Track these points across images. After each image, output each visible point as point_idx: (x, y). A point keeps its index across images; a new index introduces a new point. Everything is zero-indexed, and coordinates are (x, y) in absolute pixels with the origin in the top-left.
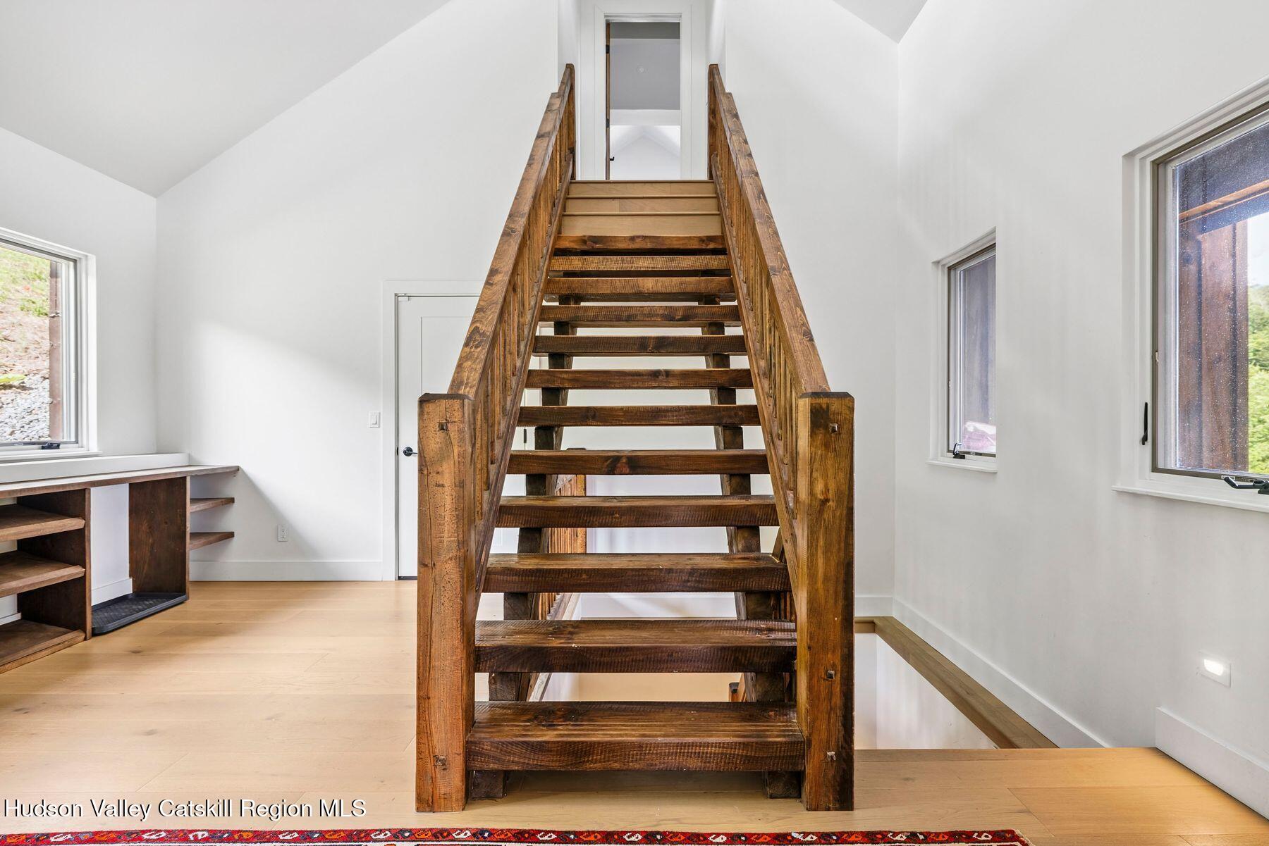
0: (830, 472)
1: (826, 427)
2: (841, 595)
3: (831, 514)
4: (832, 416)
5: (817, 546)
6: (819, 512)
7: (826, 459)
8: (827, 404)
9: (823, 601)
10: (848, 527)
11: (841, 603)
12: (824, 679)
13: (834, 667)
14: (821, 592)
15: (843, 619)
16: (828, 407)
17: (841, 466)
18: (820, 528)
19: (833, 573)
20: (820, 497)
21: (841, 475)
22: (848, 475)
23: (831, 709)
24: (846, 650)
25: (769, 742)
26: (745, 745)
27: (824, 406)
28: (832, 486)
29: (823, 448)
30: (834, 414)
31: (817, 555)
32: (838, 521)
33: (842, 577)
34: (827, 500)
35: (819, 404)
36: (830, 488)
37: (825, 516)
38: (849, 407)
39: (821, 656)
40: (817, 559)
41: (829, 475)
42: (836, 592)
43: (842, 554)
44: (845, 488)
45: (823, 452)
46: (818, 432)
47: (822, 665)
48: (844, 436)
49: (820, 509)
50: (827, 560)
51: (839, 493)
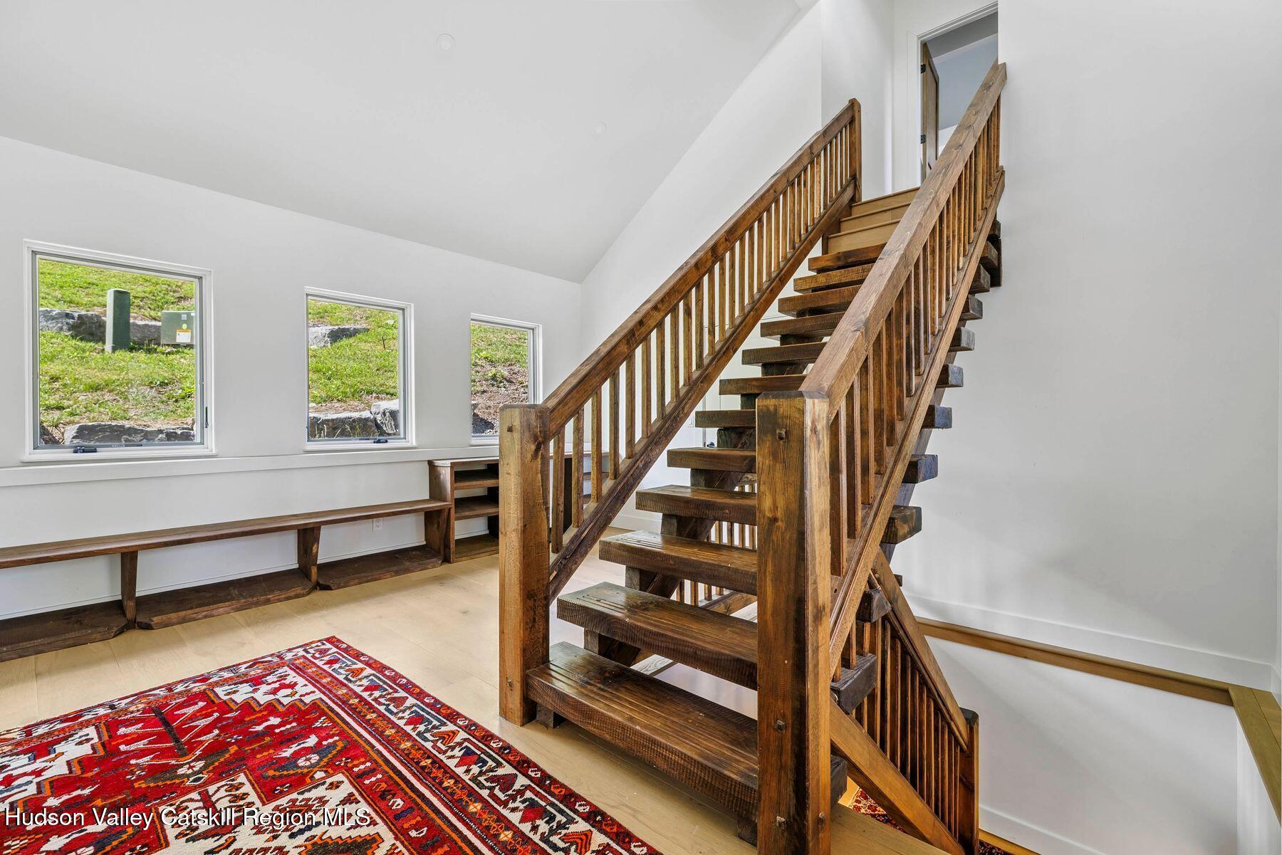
0: (779, 486)
1: (774, 433)
2: (792, 635)
3: (780, 536)
4: (780, 420)
5: (765, 571)
6: (768, 530)
7: (774, 471)
8: (775, 405)
9: (772, 636)
10: (800, 556)
11: (791, 644)
12: (774, 729)
13: (784, 717)
14: (770, 623)
15: (794, 664)
16: (776, 410)
17: (790, 481)
18: (769, 550)
19: (782, 606)
20: (768, 514)
21: (791, 491)
22: (798, 492)
23: (781, 766)
24: (797, 704)
25: (725, 775)
26: (704, 767)
27: (772, 408)
28: (781, 503)
29: (771, 458)
30: (782, 418)
31: (765, 581)
32: (788, 546)
33: (792, 614)
34: (775, 520)
35: (765, 406)
36: (779, 506)
37: (774, 538)
38: (799, 409)
39: (771, 700)
40: (765, 587)
41: (778, 490)
42: (786, 629)
43: (792, 587)
44: (794, 506)
45: (771, 463)
46: (765, 438)
47: (772, 712)
48: (794, 444)
49: (768, 528)
50: (777, 591)
51: (788, 512)
